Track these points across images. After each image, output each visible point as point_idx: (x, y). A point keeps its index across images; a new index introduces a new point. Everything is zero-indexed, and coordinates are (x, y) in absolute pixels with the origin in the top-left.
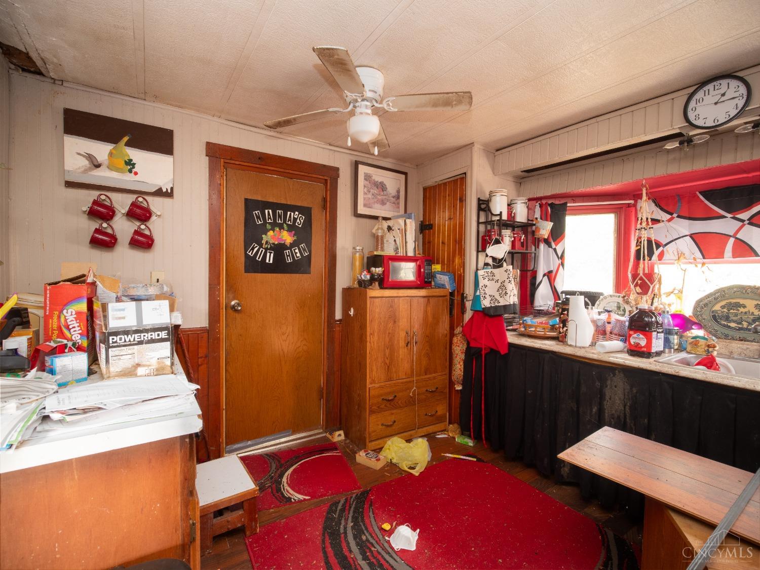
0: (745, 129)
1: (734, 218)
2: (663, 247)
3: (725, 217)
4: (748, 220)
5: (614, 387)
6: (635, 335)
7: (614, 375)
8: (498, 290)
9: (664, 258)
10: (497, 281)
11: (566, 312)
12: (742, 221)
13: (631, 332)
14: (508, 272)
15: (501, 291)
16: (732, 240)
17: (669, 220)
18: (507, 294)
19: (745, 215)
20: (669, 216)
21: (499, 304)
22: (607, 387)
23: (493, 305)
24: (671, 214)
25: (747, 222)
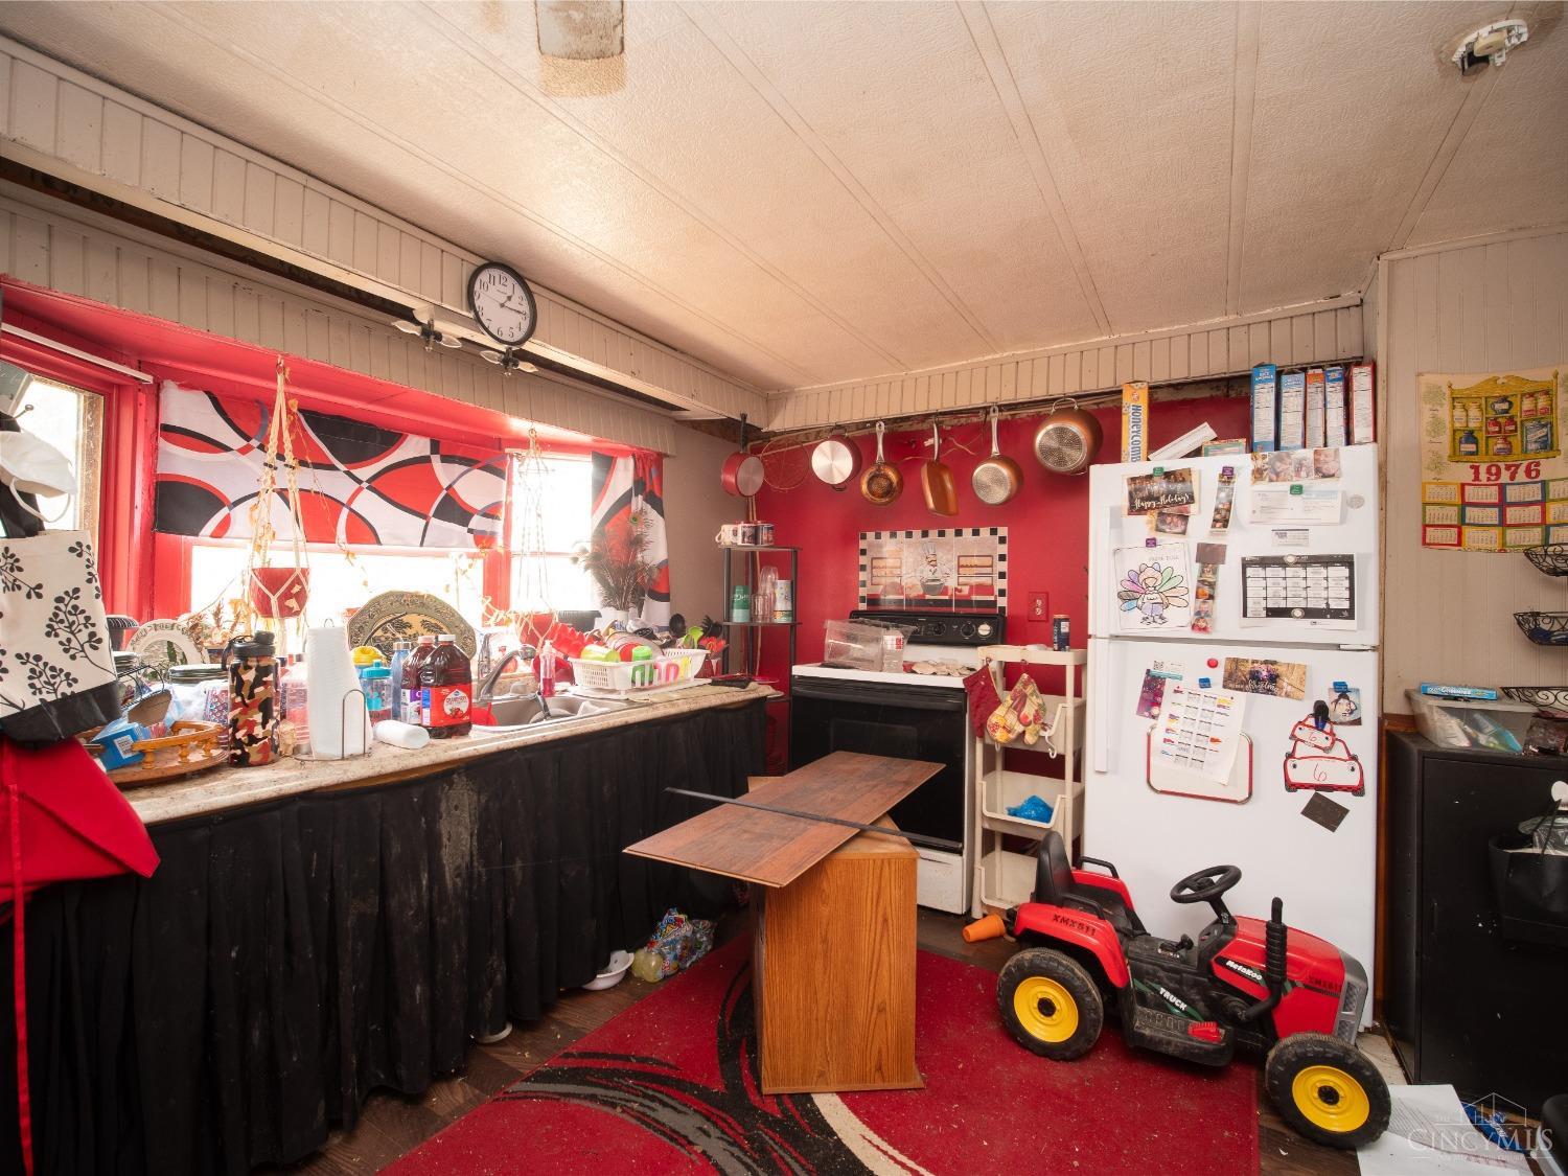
0: (492, 357)
1: (348, 473)
2: (230, 509)
3: (332, 468)
4: (368, 481)
5: (453, 811)
6: (452, 696)
7: (451, 784)
8: (51, 632)
9: (228, 533)
10: (36, 591)
11: (270, 678)
12: (359, 481)
13: (445, 691)
14: (85, 556)
15: (64, 636)
16: (345, 512)
17: (244, 451)
18: (100, 641)
19: (365, 472)
20: (242, 443)
21: (78, 688)
22: (441, 818)
23: (51, 698)
24: (248, 438)
25: (365, 485)
